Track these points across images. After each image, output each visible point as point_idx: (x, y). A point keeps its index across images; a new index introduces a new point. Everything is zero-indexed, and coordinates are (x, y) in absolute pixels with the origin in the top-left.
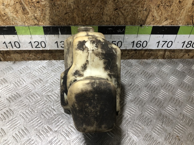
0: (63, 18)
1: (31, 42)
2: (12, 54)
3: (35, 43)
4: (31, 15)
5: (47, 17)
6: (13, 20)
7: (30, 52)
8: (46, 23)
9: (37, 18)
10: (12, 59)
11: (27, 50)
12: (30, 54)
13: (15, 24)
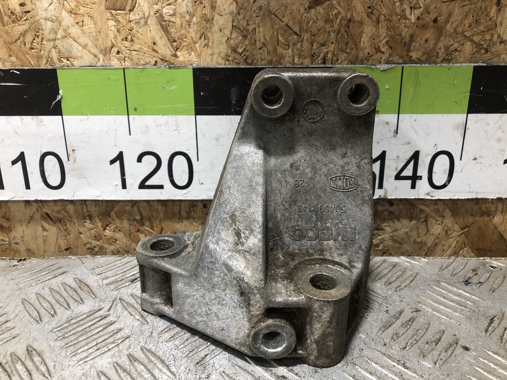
0: (296, 29)
1: (120, 158)
2: (21, 221)
3: (139, 159)
4: (146, 15)
5: (222, 21)
6: (55, 40)
7: (109, 216)
8: (212, 55)
9: (172, 30)
10: (17, 252)
11: (96, 202)
12: (107, 226)
13: (62, 59)
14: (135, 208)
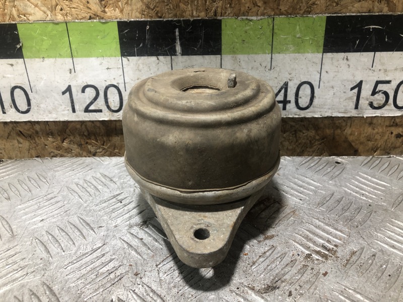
2: (2, 137)
7: (65, 133)
12: (64, 140)
13: (21, 15)
14: (83, 126)
